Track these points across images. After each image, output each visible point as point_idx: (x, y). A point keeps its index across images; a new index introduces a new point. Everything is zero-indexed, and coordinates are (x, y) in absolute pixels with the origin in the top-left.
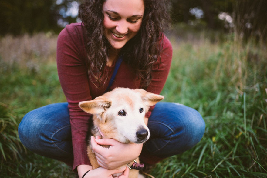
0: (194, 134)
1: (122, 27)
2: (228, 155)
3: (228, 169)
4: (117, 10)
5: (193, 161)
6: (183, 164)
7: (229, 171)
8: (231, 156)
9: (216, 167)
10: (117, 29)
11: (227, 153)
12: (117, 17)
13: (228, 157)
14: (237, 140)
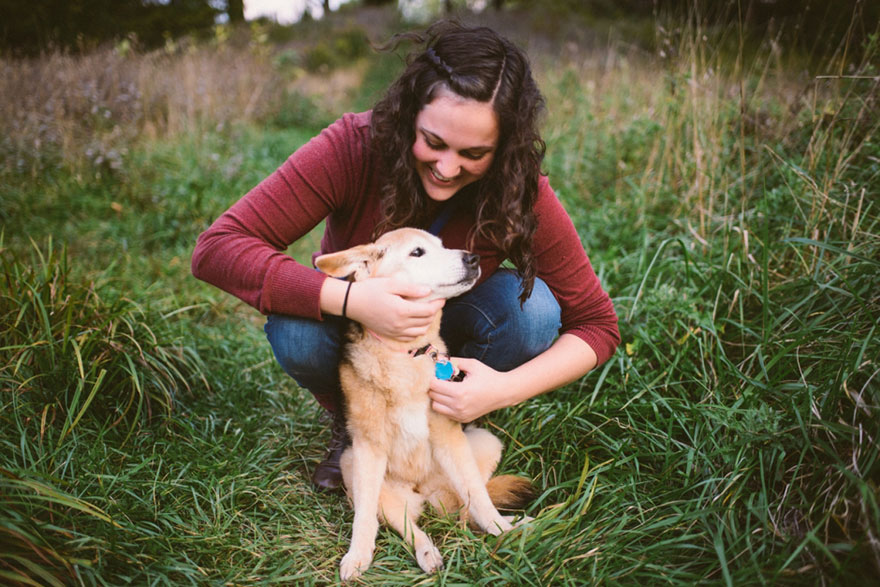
0: (532, 328)
1: (448, 165)
2: (656, 380)
3: (654, 405)
4: (442, 133)
5: (581, 397)
6: (560, 406)
7: (656, 409)
8: (663, 380)
9: (630, 401)
10: (439, 166)
11: (656, 376)
12: (440, 145)
13: (657, 384)
14: (678, 348)
